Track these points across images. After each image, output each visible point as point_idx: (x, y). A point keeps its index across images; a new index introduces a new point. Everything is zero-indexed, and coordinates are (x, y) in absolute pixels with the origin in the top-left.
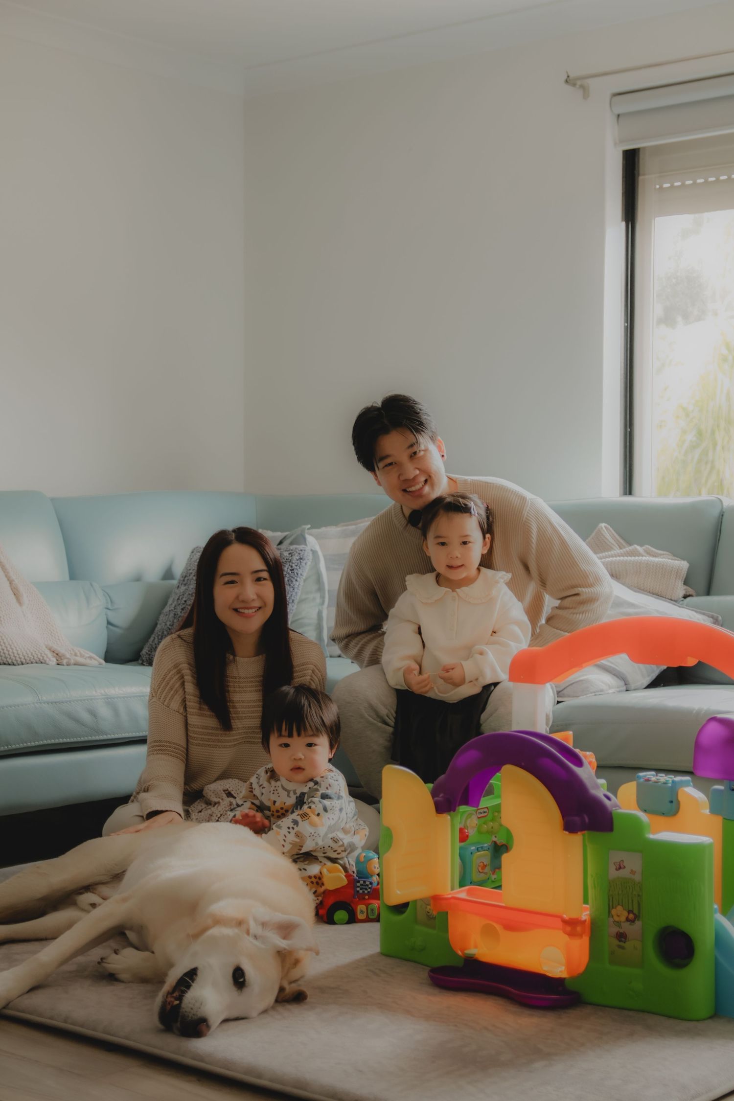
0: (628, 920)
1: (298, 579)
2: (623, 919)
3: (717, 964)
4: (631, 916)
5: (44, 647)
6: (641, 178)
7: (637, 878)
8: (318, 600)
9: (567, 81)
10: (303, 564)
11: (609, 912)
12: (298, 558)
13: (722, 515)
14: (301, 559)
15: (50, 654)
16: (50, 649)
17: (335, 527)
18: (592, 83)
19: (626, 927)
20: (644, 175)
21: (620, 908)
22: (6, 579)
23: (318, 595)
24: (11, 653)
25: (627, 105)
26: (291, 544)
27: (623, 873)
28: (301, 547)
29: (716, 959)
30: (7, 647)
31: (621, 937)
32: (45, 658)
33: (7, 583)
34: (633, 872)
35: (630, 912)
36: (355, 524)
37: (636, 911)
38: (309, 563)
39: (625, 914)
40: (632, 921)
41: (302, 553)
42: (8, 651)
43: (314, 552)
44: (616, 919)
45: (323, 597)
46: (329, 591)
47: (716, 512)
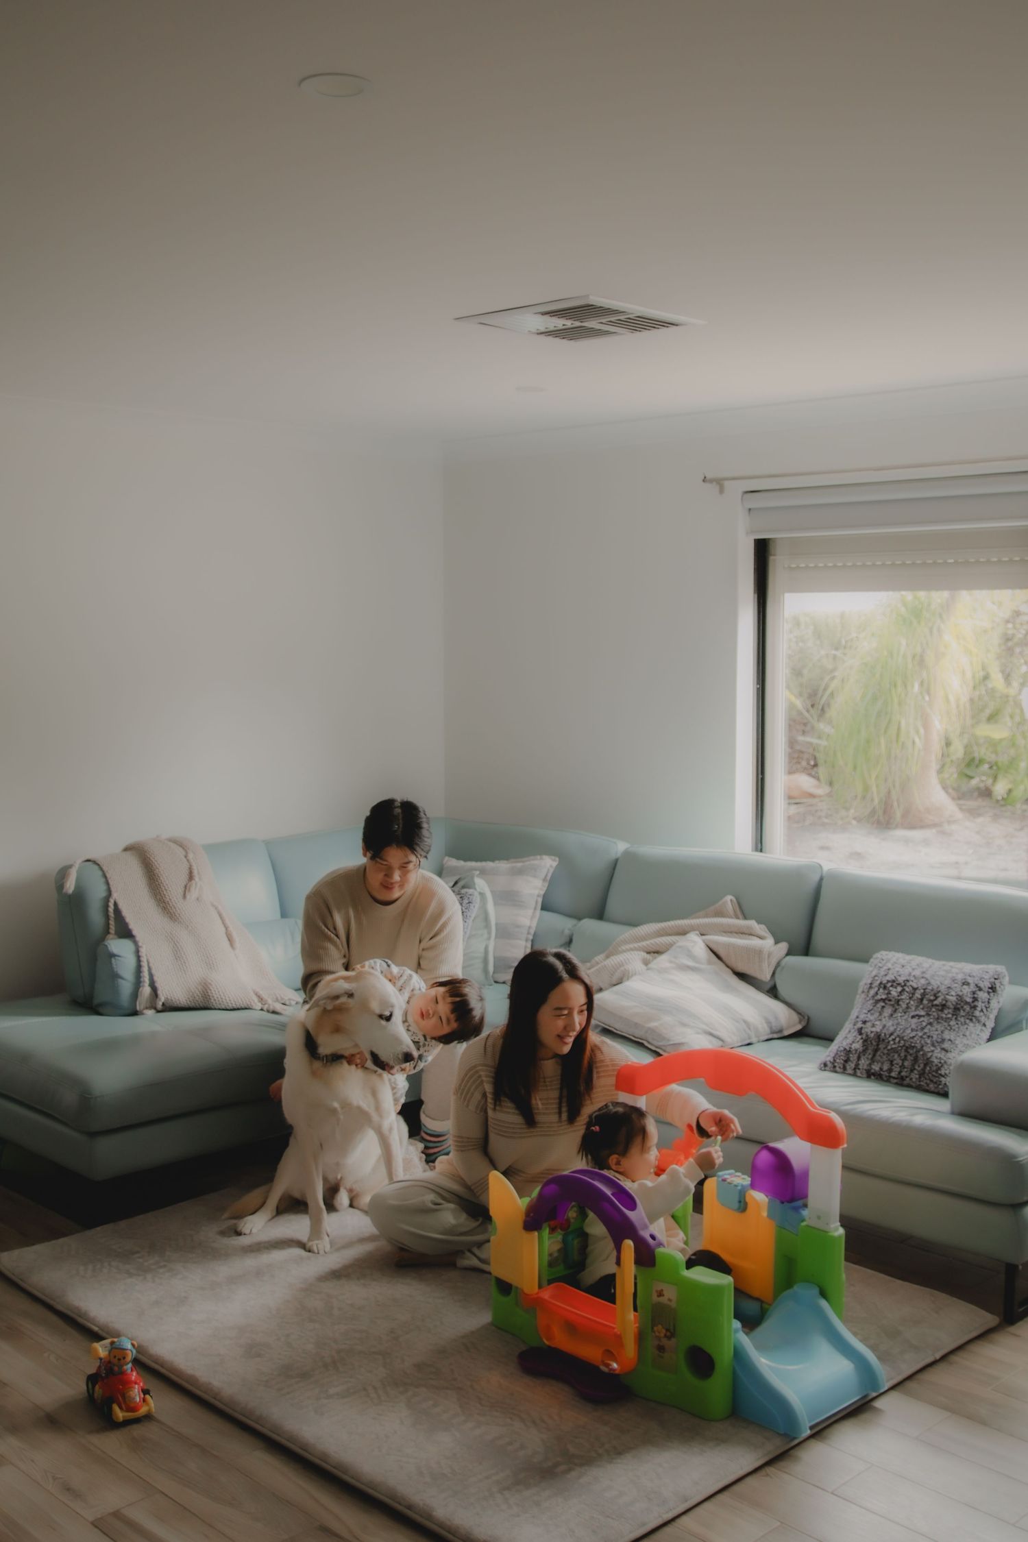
0: (665, 1336)
1: (467, 921)
2: (662, 1335)
3: (734, 1373)
4: (668, 1334)
5: (252, 993)
6: (771, 558)
7: (673, 1305)
8: (486, 936)
9: (704, 481)
10: (472, 907)
11: (652, 1328)
12: (467, 902)
13: (821, 879)
14: (469, 903)
15: (256, 999)
16: (256, 994)
17: (505, 862)
18: (726, 483)
19: (665, 1342)
20: (774, 555)
21: (660, 1327)
22: (223, 926)
23: (486, 931)
24: (224, 1000)
25: (757, 502)
26: (463, 887)
27: (661, 1299)
28: (470, 891)
29: (734, 1369)
30: (220, 995)
31: (661, 1348)
32: (252, 1003)
33: (224, 929)
34: (670, 1300)
35: (667, 1330)
36: (523, 862)
37: (672, 1331)
38: (477, 906)
39: (664, 1331)
40: (669, 1338)
41: (471, 897)
42: (222, 998)
43: (482, 894)
44: (657, 1334)
45: (489, 933)
46: (497, 924)
47: (816, 878)
